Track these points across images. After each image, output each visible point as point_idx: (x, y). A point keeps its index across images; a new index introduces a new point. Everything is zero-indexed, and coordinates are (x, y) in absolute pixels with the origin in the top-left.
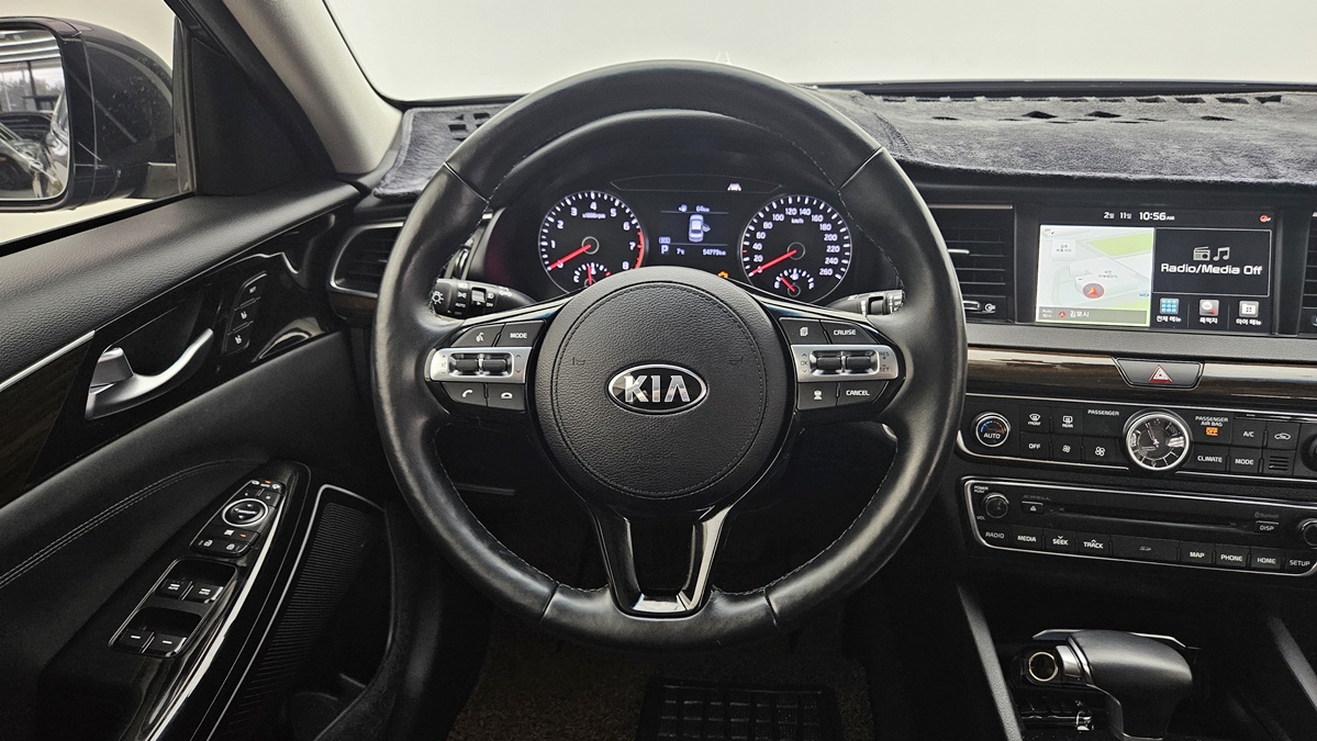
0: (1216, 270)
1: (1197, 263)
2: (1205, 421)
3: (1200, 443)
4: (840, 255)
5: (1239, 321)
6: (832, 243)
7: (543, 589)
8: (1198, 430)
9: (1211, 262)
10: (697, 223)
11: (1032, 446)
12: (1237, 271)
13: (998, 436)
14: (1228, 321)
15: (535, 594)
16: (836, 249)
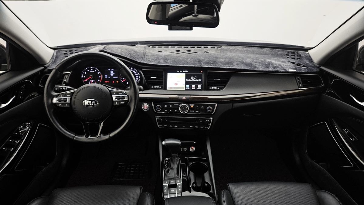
0: (194, 80)
1: (192, 79)
2: (191, 105)
3: (191, 109)
4: (138, 78)
5: (198, 89)
6: (137, 76)
7: (74, 135)
8: (190, 106)
9: (194, 79)
10: (112, 72)
11: (166, 110)
12: (197, 80)
13: (159, 109)
14: (196, 89)
15: (72, 136)
16: (138, 77)
